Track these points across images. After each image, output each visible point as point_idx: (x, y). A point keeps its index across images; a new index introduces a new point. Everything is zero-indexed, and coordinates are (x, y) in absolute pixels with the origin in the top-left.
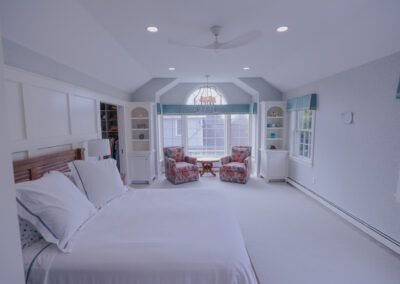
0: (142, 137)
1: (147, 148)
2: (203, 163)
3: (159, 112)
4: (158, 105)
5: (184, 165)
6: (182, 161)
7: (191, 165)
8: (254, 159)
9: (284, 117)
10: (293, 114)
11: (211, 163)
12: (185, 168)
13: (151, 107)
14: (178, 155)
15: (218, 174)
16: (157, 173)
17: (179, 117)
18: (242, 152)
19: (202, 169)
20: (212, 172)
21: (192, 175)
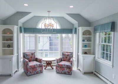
0: (9, 46)
1: (12, 53)
2: (46, 61)
3: (21, 32)
4: (20, 28)
5: (35, 63)
6: (34, 60)
7: (38, 63)
8: (74, 59)
9: (92, 36)
10: (98, 34)
11: (51, 62)
12: (34, 66)
13: (15, 29)
14: (31, 57)
15: (55, 68)
16: (18, 68)
17: (34, 35)
18: (68, 55)
19: (46, 65)
20: (51, 67)
21: (39, 69)
